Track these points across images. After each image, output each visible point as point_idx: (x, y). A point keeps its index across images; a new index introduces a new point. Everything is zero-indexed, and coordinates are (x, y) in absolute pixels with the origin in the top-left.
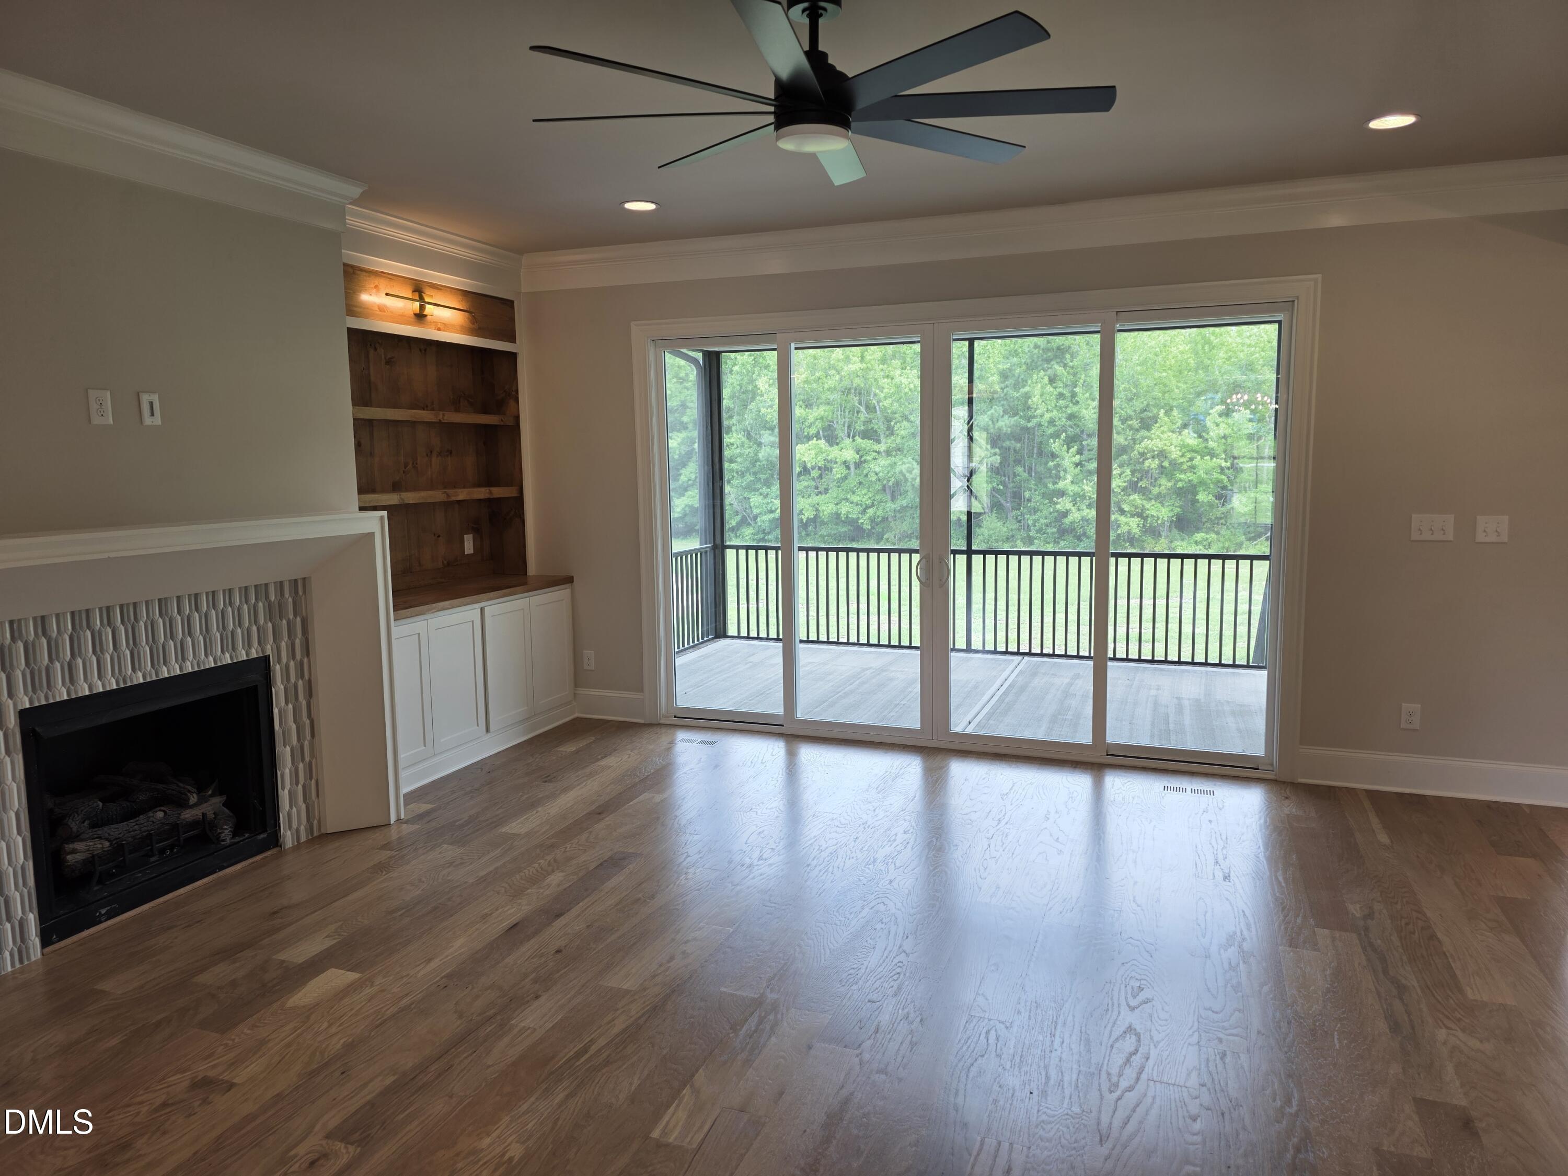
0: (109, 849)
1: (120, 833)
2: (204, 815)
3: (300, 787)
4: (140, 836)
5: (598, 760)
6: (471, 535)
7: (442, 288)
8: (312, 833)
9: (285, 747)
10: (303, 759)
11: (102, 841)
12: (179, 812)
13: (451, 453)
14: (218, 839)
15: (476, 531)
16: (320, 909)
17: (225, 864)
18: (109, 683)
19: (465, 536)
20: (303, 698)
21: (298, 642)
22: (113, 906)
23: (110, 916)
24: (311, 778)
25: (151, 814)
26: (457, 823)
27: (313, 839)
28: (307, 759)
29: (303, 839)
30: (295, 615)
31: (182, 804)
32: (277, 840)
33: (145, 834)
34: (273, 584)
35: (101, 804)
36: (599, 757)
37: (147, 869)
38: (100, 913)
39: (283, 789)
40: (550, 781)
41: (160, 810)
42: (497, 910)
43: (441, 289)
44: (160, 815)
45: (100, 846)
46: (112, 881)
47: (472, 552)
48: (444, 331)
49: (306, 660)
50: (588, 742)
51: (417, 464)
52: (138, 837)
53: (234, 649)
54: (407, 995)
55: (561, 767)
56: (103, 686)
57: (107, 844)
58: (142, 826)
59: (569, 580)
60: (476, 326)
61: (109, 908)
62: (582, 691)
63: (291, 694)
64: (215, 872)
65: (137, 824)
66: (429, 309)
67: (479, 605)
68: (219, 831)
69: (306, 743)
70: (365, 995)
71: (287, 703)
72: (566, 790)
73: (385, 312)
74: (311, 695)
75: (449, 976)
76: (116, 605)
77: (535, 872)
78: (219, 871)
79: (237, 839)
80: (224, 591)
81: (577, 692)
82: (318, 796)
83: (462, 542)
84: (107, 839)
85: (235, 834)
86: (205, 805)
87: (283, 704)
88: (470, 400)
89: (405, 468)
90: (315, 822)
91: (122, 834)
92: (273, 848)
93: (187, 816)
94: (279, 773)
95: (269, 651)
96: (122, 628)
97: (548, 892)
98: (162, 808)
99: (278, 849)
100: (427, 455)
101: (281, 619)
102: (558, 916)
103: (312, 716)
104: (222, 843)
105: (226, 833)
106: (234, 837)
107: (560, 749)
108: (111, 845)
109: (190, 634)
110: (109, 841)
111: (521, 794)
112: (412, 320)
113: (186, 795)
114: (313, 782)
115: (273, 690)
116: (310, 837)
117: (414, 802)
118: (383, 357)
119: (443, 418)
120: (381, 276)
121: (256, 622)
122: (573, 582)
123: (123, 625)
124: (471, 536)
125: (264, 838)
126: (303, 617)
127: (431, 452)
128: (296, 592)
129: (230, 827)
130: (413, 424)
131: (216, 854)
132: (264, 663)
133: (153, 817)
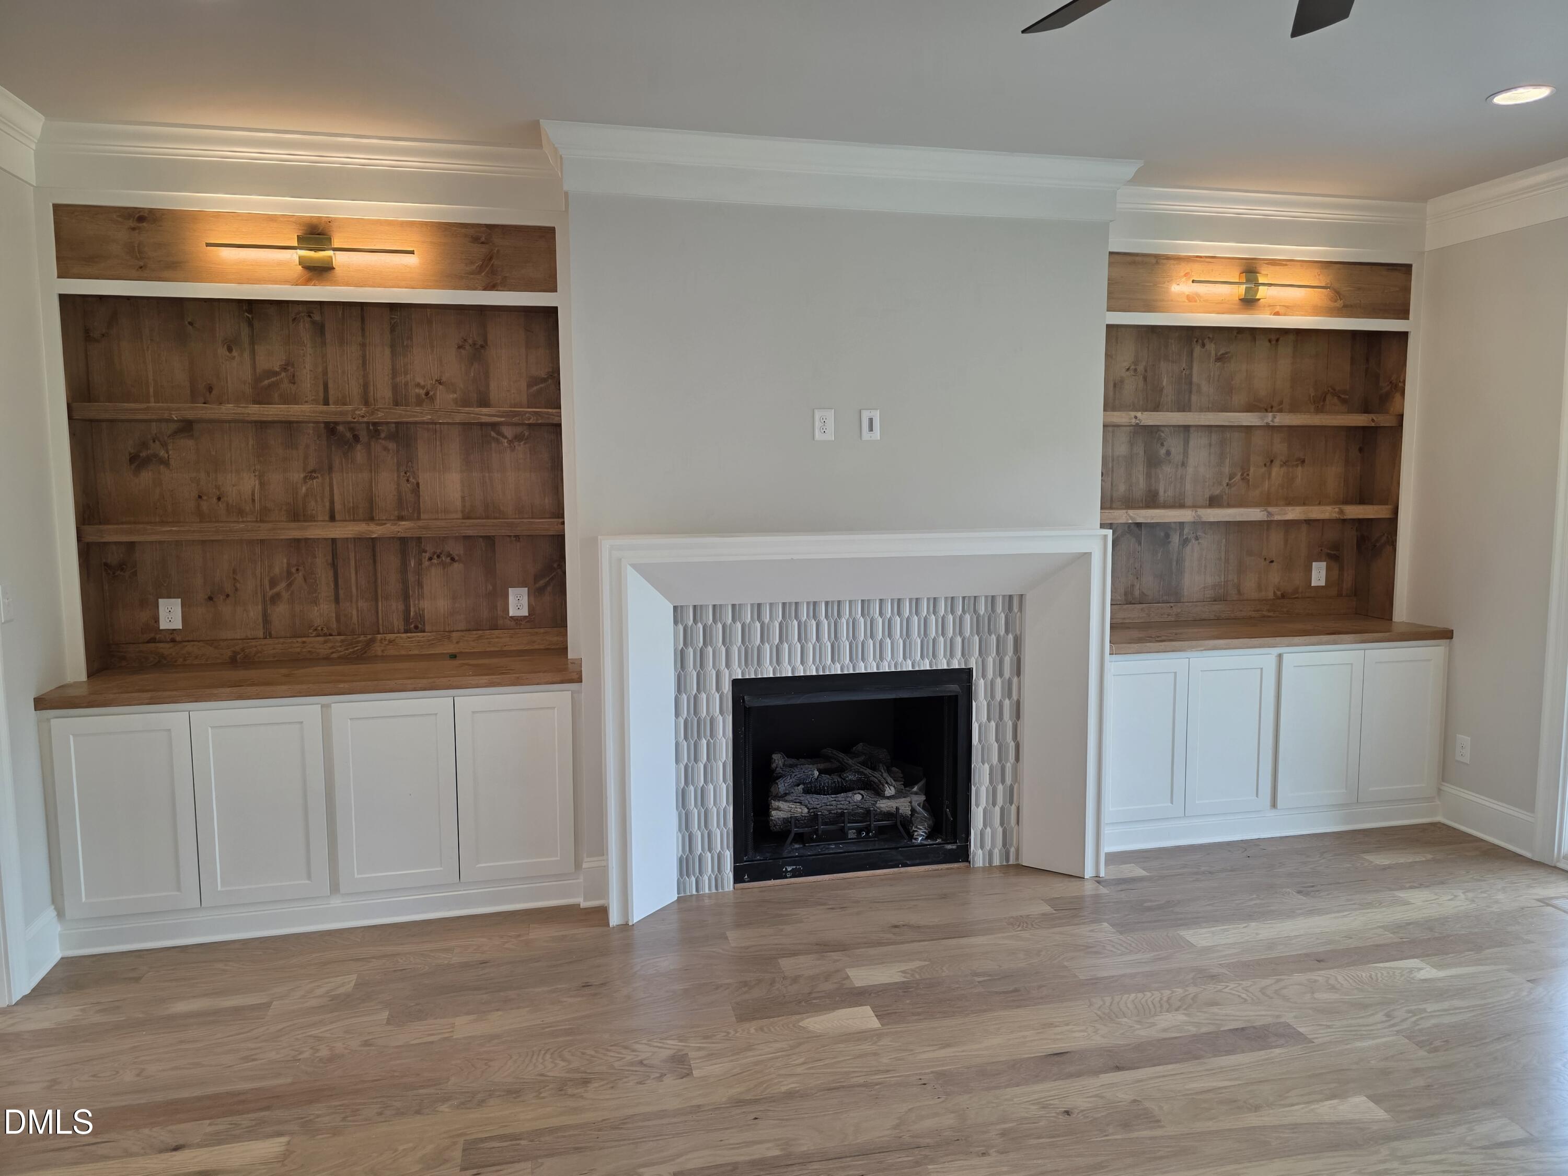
0: (806, 815)
1: (819, 804)
2: (897, 809)
3: (997, 809)
4: (835, 812)
5: (1402, 888)
6: (1325, 563)
7: (1288, 263)
8: (1008, 860)
9: (983, 764)
10: (1003, 781)
11: (803, 807)
12: (876, 799)
13: (1303, 461)
14: (911, 836)
15: (1333, 556)
16: (929, 940)
17: (908, 862)
18: (810, 669)
19: (1314, 563)
20: (1008, 718)
21: (1007, 660)
22: (798, 867)
23: (795, 874)
24: (1011, 803)
25: (850, 794)
26: (1146, 905)
27: (1008, 866)
28: (1008, 781)
29: (996, 862)
30: (1007, 631)
31: (879, 793)
32: (968, 856)
33: (840, 811)
34: (983, 598)
35: (816, 773)
36: (1408, 885)
37: (841, 844)
38: (786, 869)
39: (977, 806)
40: (1307, 894)
41: (859, 793)
42: (1067, 1025)
43: (1286, 265)
44: (858, 797)
45: (799, 810)
46: (811, 844)
47: (1323, 583)
48: (1285, 315)
49: (1015, 680)
50: (1418, 860)
51: (1248, 475)
52: (833, 812)
53: (934, 656)
54: (888, 1071)
55: (1341, 881)
56: (805, 671)
57: (806, 810)
58: (839, 803)
59: (1447, 635)
60: (1339, 303)
61: (794, 867)
62: (1449, 789)
63: (996, 713)
64: (897, 866)
65: (835, 800)
66: (1262, 292)
67: (1276, 651)
68: (914, 829)
69: (1009, 766)
70: (859, 1050)
71: (989, 719)
72: (1312, 912)
73: (1196, 301)
74: (1018, 716)
75: (940, 1075)
76: (822, 601)
77: (1158, 999)
78: (902, 867)
79: (929, 842)
80: (928, 599)
81: (1443, 788)
82: (1018, 823)
83: (1309, 570)
84: (806, 806)
85: (929, 836)
86: (903, 800)
87: (984, 719)
88: (1343, 396)
89: (1230, 479)
90: (1012, 850)
91: (820, 806)
92: (962, 861)
93: (882, 805)
94: (973, 789)
95: (973, 664)
96: (826, 622)
97: (1143, 1033)
98: (862, 792)
99: (967, 864)
100: (1265, 465)
101: (990, 633)
102: (1118, 1068)
103: (1018, 739)
104: (913, 841)
105: (920, 835)
106: (927, 838)
107: (1367, 857)
108: (809, 812)
109: (890, 636)
110: (808, 808)
111: (1255, 896)
112: (1237, 307)
113: (883, 785)
114: (1014, 808)
115: (974, 704)
116: (1005, 863)
117: (1133, 863)
118: (1213, 353)
119: (1272, 421)
120: (1194, 261)
121: (961, 633)
122: (1452, 638)
123: (827, 620)
124: (1323, 565)
125: (952, 849)
126: (1016, 635)
127: (1272, 461)
128: (1010, 608)
129: (925, 828)
130: (1249, 429)
131: (900, 849)
132: (964, 676)
133: (851, 798)
